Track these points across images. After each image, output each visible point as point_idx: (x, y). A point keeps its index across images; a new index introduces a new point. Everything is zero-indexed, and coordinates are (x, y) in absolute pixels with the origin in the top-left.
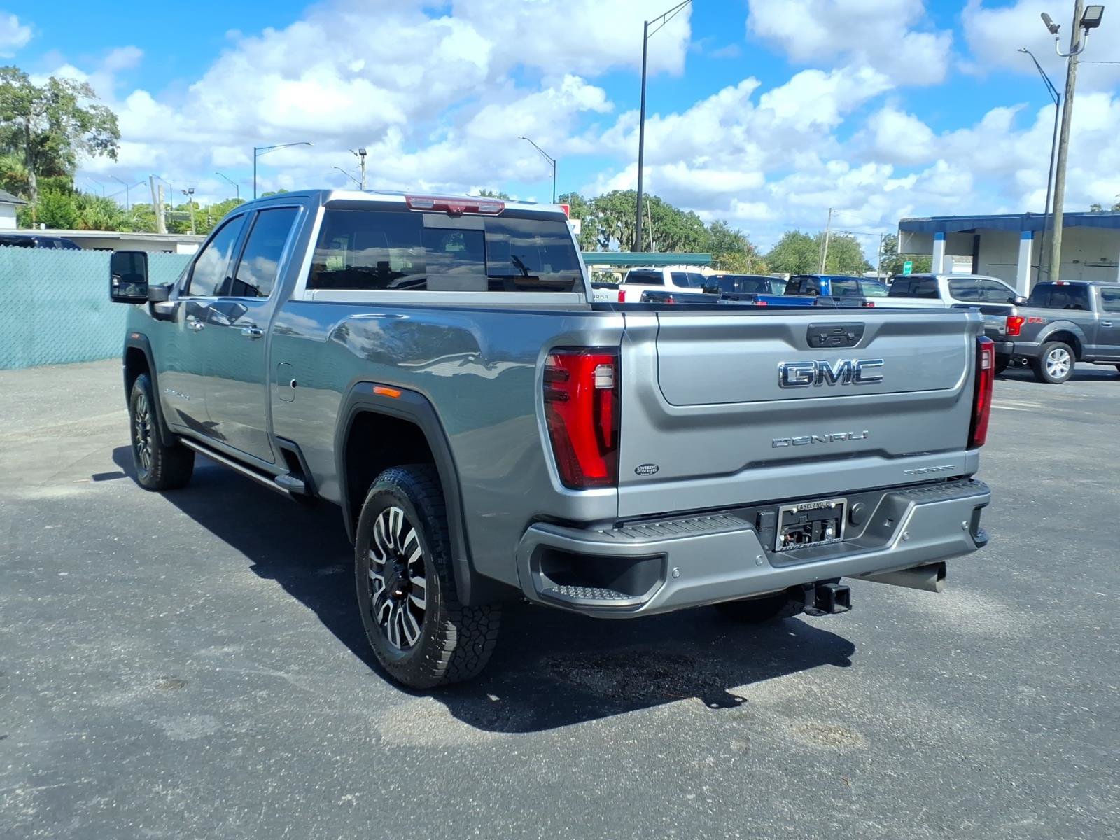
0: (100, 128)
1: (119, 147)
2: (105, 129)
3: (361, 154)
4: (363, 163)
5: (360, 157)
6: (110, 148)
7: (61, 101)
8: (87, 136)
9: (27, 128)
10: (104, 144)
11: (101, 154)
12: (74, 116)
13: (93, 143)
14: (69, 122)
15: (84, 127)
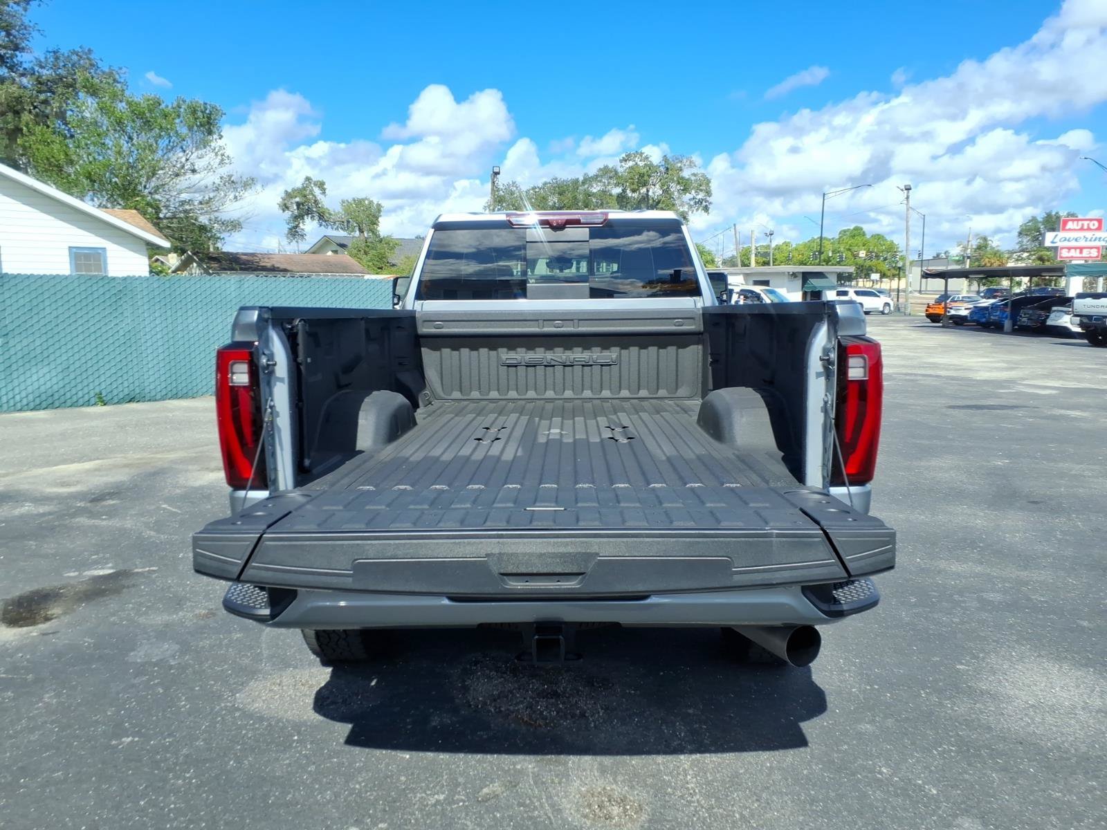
0: (698, 190)
1: (710, 203)
2: (701, 190)
3: (906, 189)
4: (908, 198)
5: (906, 191)
6: (704, 204)
7: (670, 172)
8: (688, 196)
9: (647, 195)
10: (700, 202)
11: (697, 210)
12: (679, 183)
13: (692, 203)
14: (674, 188)
15: (686, 190)
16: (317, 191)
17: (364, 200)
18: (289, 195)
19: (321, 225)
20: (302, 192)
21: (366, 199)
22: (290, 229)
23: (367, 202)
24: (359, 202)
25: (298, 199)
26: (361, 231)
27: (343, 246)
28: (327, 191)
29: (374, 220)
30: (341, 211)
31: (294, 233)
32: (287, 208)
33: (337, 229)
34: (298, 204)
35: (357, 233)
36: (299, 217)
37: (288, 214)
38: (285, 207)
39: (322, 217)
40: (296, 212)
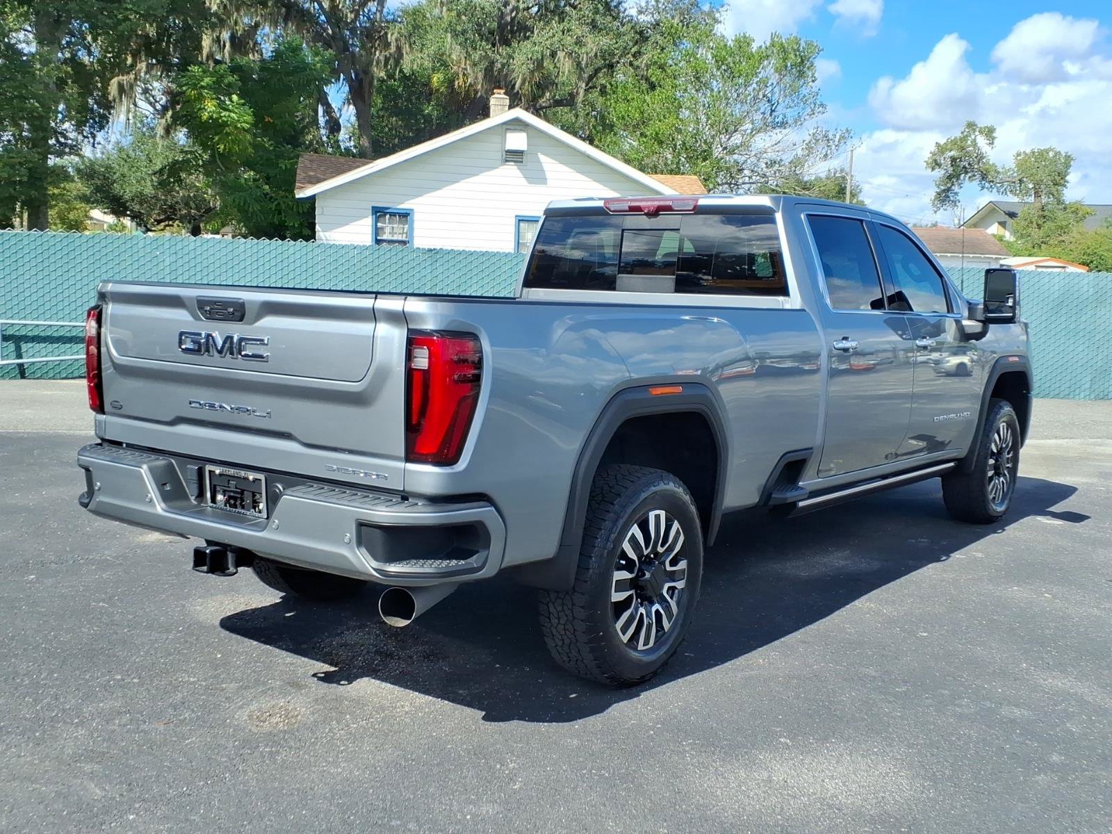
16: (982, 141)
17: (1047, 151)
18: (941, 149)
19: (983, 188)
20: (960, 144)
21: (1052, 150)
22: (938, 194)
23: (1051, 154)
24: (1041, 155)
25: (952, 153)
26: (1037, 195)
27: (1012, 215)
28: (995, 141)
29: (1059, 180)
30: (1013, 166)
31: (945, 197)
32: (939, 165)
33: (1005, 193)
34: (953, 160)
35: (1032, 199)
36: (952, 177)
37: (939, 173)
38: (935, 164)
39: (986, 176)
40: (950, 170)
